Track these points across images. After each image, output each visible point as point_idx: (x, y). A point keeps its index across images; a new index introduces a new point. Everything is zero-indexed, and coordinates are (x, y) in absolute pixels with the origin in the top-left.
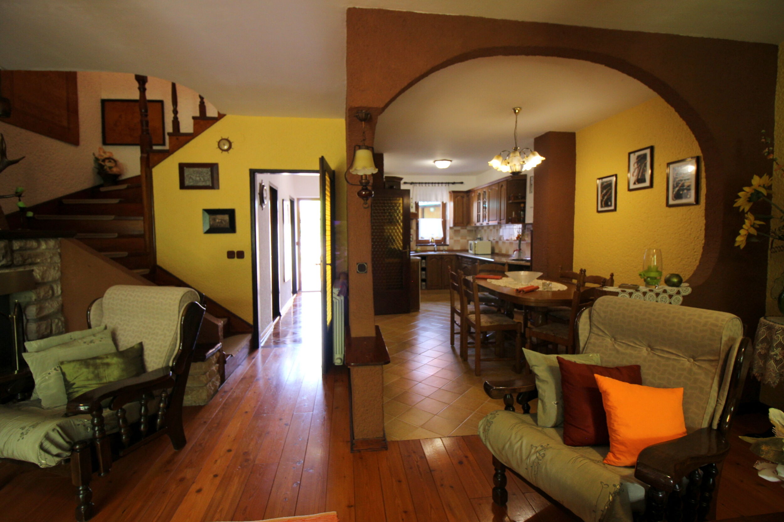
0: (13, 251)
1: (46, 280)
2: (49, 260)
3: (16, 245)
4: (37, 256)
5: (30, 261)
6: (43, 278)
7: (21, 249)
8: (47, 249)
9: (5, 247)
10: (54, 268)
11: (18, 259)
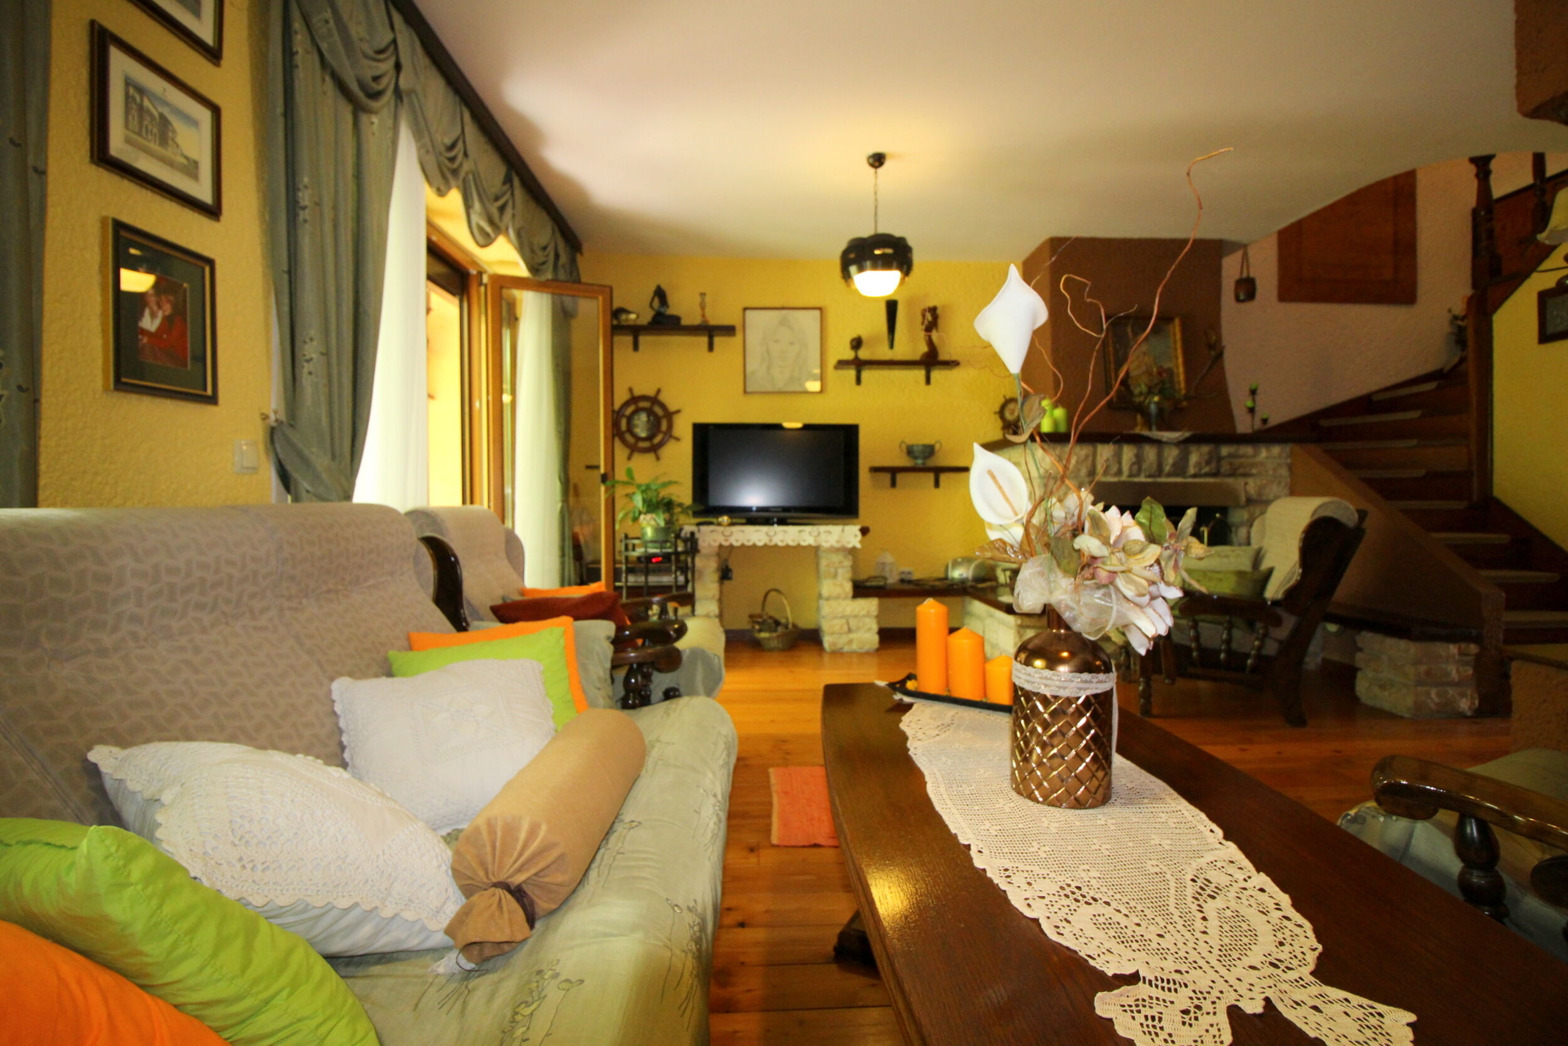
0: (1220, 459)
1: (1264, 498)
2: (1271, 472)
3: (1225, 450)
4: (1254, 465)
5: (1241, 471)
6: (1259, 494)
7: (1230, 456)
8: (1267, 458)
9: (1210, 453)
10: (1280, 483)
11: (1225, 467)
